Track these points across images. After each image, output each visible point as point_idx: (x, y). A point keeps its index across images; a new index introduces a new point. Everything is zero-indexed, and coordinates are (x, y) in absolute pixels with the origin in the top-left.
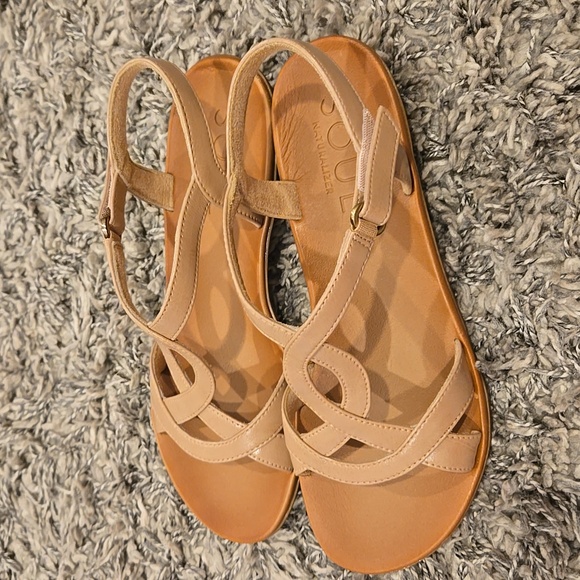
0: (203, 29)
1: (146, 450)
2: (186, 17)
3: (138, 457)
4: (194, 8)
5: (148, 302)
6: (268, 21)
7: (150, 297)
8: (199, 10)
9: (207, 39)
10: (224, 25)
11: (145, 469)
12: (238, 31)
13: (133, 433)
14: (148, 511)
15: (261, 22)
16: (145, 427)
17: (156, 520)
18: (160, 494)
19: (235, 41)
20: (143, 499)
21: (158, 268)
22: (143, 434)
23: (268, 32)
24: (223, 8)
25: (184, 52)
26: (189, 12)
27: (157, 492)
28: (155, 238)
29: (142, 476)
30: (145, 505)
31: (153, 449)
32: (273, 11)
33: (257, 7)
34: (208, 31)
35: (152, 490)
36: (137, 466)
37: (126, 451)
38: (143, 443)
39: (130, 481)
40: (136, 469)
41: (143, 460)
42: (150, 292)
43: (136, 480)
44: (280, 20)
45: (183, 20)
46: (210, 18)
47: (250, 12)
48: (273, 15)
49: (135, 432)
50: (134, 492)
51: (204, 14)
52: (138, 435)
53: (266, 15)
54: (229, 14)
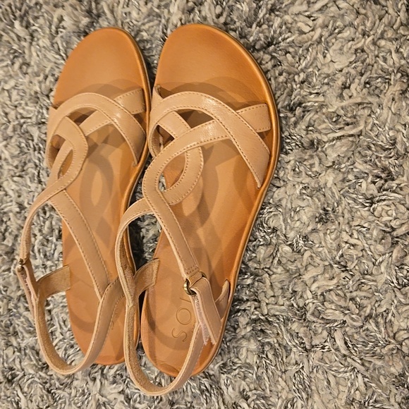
0: (17, 75)
1: (19, 354)
2: (6, 69)
3: (14, 360)
4: (10, 63)
5: (7, 253)
6: (55, 63)
7: (8, 249)
8: (13, 64)
9: (20, 80)
10: (30, 70)
11: (19, 367)
12: (38, 71)
13: (8, 344)
14: (25, 396)
15: (52, 65)
16: (16, 339)
17: (32, 401)
18: (32, 383)
19: (37, 78)
20: (21, 390)
21: (10, 230)
22: (15, 344)
23: (57, 70)
24: (28, 61)
25: (7, 90)
26: (7, 66)
27: (29, 381)
28: (5, 210)
29: (18, 373)
30: (23, 393)
31: (23, 352)
32: (58, 56)
33: (48, 56)
34: (21, 75)
35: (25, 380)
36: (15, 367)
37: (5, 358)
38: (16, 350)
39: (10, 378)
40: (14, 369)
41: (17, 361)
42: (7, 246)
43: (14, 376)
44: (63, 62)
45: (4, 71)
46: (21, 68)
47: (45, 60)
48: (58, 59)
49: (9, 344)
50: (14, 385)
51: (17, 66)
52: (11, 345)
53: (53, 60)
54: (32, 63)
